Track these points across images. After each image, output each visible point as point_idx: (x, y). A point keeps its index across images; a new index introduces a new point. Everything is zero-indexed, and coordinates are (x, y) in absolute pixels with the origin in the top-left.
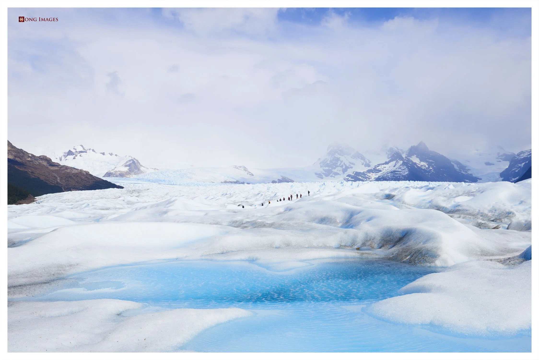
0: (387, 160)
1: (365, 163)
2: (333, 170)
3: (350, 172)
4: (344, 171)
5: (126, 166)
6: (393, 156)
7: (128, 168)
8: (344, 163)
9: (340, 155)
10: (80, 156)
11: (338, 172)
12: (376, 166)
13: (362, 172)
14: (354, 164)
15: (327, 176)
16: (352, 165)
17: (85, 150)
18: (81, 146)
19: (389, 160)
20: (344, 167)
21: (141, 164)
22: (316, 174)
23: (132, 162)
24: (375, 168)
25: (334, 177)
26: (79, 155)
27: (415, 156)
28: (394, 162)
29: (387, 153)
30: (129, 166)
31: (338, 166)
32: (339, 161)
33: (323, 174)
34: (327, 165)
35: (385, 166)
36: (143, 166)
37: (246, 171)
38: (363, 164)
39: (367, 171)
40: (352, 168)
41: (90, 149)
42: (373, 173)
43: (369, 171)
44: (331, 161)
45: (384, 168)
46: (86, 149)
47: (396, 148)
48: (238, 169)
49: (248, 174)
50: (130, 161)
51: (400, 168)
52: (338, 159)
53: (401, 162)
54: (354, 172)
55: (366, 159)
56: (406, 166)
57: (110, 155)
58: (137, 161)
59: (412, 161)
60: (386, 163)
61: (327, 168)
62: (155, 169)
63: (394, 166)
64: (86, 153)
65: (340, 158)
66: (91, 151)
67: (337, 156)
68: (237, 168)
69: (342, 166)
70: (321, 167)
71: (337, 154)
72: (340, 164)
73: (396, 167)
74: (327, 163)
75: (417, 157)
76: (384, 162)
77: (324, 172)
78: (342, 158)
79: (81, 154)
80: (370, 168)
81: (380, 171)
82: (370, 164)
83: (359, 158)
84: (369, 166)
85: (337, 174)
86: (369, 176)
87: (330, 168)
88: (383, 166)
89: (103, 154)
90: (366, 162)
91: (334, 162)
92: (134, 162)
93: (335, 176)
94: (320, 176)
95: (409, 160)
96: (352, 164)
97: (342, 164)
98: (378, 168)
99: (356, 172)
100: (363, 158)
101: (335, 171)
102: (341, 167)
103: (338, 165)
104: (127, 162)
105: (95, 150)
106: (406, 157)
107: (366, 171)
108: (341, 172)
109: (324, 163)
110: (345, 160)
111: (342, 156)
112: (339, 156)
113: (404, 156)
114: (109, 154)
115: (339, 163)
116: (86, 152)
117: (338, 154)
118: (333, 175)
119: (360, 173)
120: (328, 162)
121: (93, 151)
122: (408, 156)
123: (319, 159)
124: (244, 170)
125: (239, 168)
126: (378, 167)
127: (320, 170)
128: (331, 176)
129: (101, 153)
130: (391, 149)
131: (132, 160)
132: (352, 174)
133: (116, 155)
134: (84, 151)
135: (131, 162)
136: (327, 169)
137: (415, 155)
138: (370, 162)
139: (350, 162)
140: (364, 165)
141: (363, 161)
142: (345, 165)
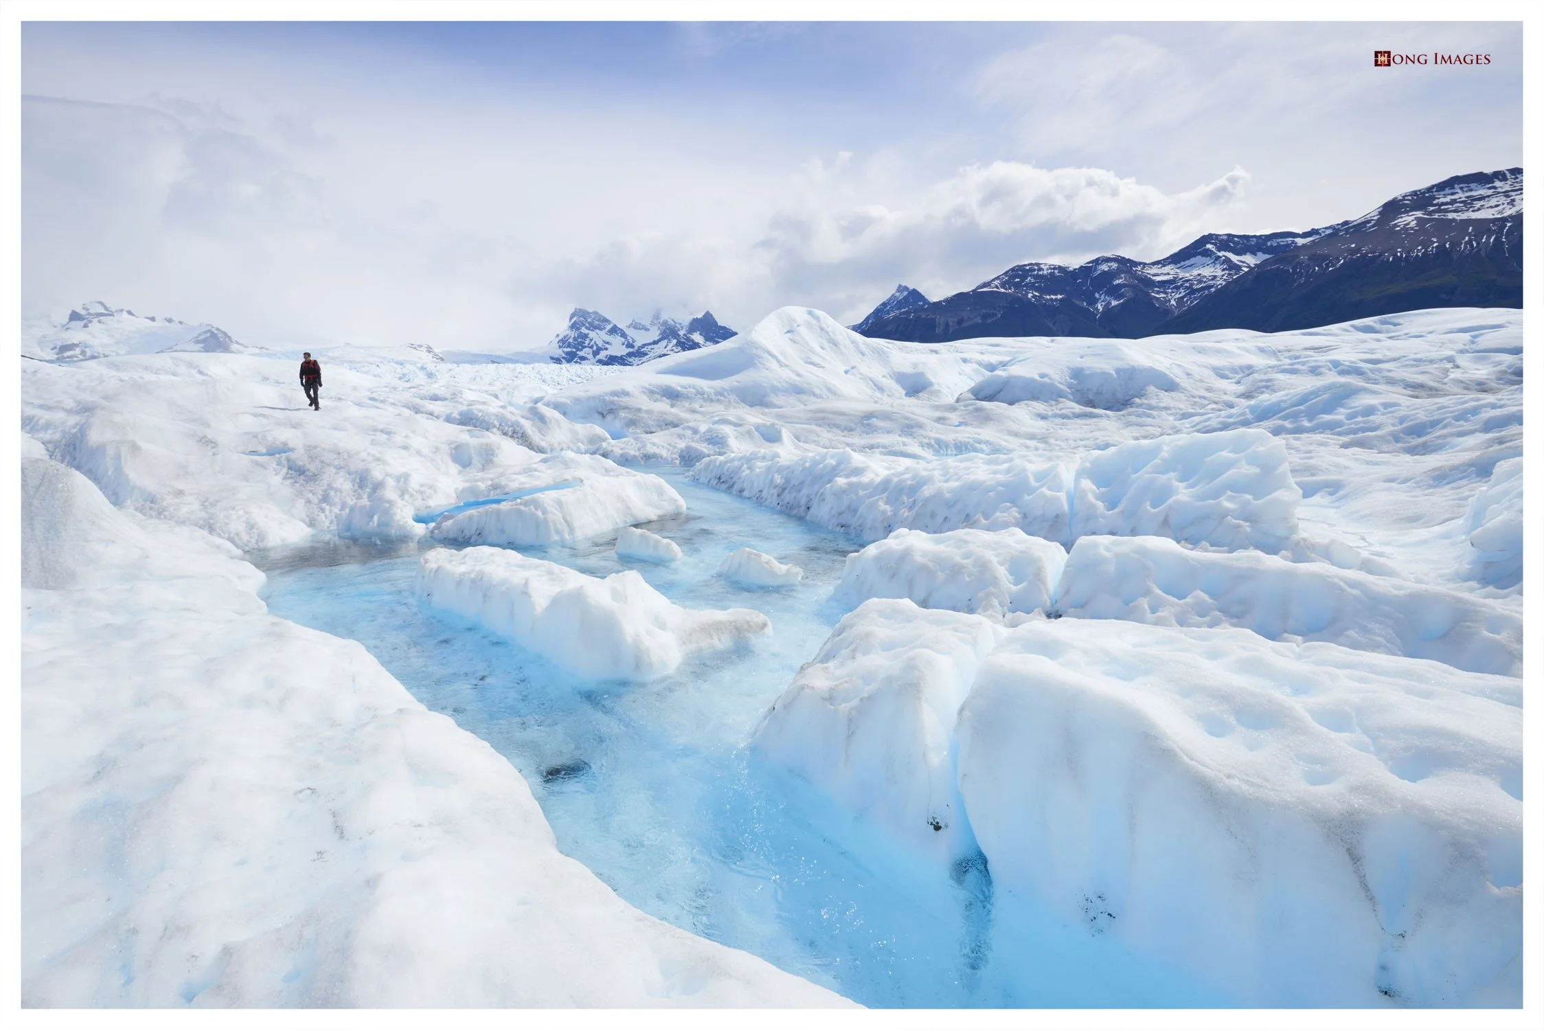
0: (656, 339)
1: (626, 342)
2: (578, 353)
3: (603, 355)
4: (595, 353)
5: (198, 342)
6: (665, 331)
7: (202, 345)
8: (595, 342)
9: (589, 329)
10: (99, 322)
11: (586, 355)
12: (639, 347)
13: (619, 355)
14: (611, 344)
15: (569, 361)
16: (607, 346)
17: (108, 311)
18: (98, 305)
19: (658, 338)
20: (595, 348)
21: (234, 338)
22: (552, 358)
23: (211, 336)
24: (639, 349)
25: (580, 363)
26: (95, 320)
27: (699, 332)
28: (666, 341)
29: (659, 328)
30: (204, 341)
31: (586, 347)
32: (588, 339)
33: (563, 358)
34: (569, 346)
35: (652, 346)
36: (237, 342)
37: (429, 352)
38: (623, 344)
39: (627, 354)
40: (606, 349)
41: (122, 311)
42: (636, 357)
43: (630, 355)
44: (575, 339)
45: (653, 351)
46: (114, 310)
47: (673, 320)
48: (417, 350)
49: (433, 357)
50: (205, 332)
51: (673, 350)
52: (586, 336)
53: (675, 341)
54: (607, 356)
55: (628, 338)
56: (681, 347)
57: (168, 321)
58: (225, 334)
59: (693, 340)
60: (655, 343)
61: (569, 350)
62: (262, 348)
63: (666, 347)
64: (112, 317)
65: (588, 334)
66: (125, 313)
67: (584, 330)
68: (415, 348)
69: (592, 347)
70: (560, 347)
71: (583, 328)
72: (589, 344)
73: (668, 348)
74: (569, 342)
75: (701, 334)
76: (652, 341)
77: (564, 355)
78: (592, 334)
79: (101, 318)
80: (631, 350)
81: (647, 354)
82: (634, 344)
83: (618, 334)
84: (633, 347)
85: (583, 358)
86: (630, 362)
87: (574, 350)
88: (650, 347)
89: (153, 319)
90: (628, 342)
91: (579, 340)
92: (213, 335)
93: (582, 362)
94: (557, 360)
95: (688, 339)
96: (608, 343)
97: (591, 344)
98: (643, 350)
99: (610, 356)
100: (624, 335)
101: (580, 353)
102: (590, 347)
103: (586, 345)
104: (200, 335)
105: (133, 311)
106: (684, 335)
107: (625, 354)
108: (590, 356)
109: (563, 342)
110: (597, 337)
111: (592, 330)
112: (586, 331)
113: (681, 333)
114: (166, 319)
115: (587, 342)
116: (113, 315)
117: (586, 328)
118: (579, 361)
119: (617, 357)
120: (571, 340)
121: (130, 313)
122: (688, 333)
123: (558, 335)
124: (427, 351)
125: (418, 348)
126: (642, 348)
127: (559, 353)
128: (576, 362)
129: (146, 318)
130: (665, 323)
131: (209, 331)
132: (604, 359)
133: (181, 323)
134: (106, 312)
135: (208, 334)
136: (567, 352)
137: (699, 330)
138: (634, 341)
139: (603, 341)
140: (625, 346)
141: (623, 340)
142: (597, 345)
